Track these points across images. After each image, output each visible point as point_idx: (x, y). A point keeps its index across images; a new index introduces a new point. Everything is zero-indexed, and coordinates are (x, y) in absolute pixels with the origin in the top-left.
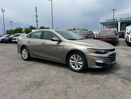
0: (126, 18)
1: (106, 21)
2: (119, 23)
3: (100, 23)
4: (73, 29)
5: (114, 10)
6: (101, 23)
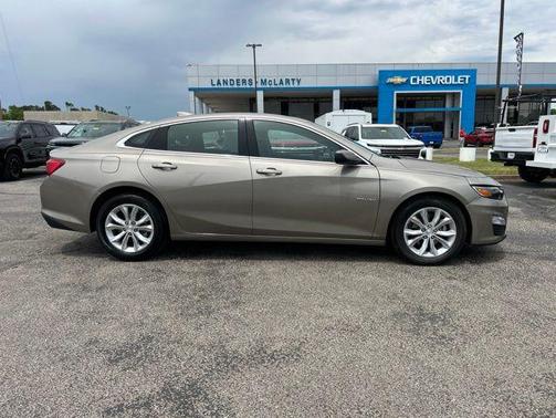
0: (281, 82)
1: (215, 83)
2: (260, 96)
3: (190, 90)
4: (42, 105)
5: (254, 46)
6: (197, 91)
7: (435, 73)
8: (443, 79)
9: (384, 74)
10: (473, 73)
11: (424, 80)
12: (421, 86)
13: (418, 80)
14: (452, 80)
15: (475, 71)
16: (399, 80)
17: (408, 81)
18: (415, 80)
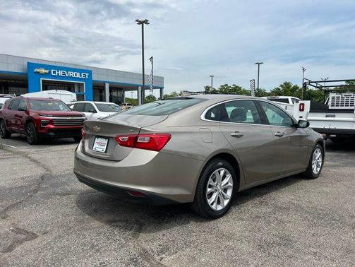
7: (68, 69)
8: (73, 74)
9: (31, 66)
10: (90, 72)
11: (61, 73)
12: (59, 76)
13: (57, 72)
14: (78, 75)
15: (91, 71)
16: (43, 71)
17: (50, 72)
18: (54, 72)
